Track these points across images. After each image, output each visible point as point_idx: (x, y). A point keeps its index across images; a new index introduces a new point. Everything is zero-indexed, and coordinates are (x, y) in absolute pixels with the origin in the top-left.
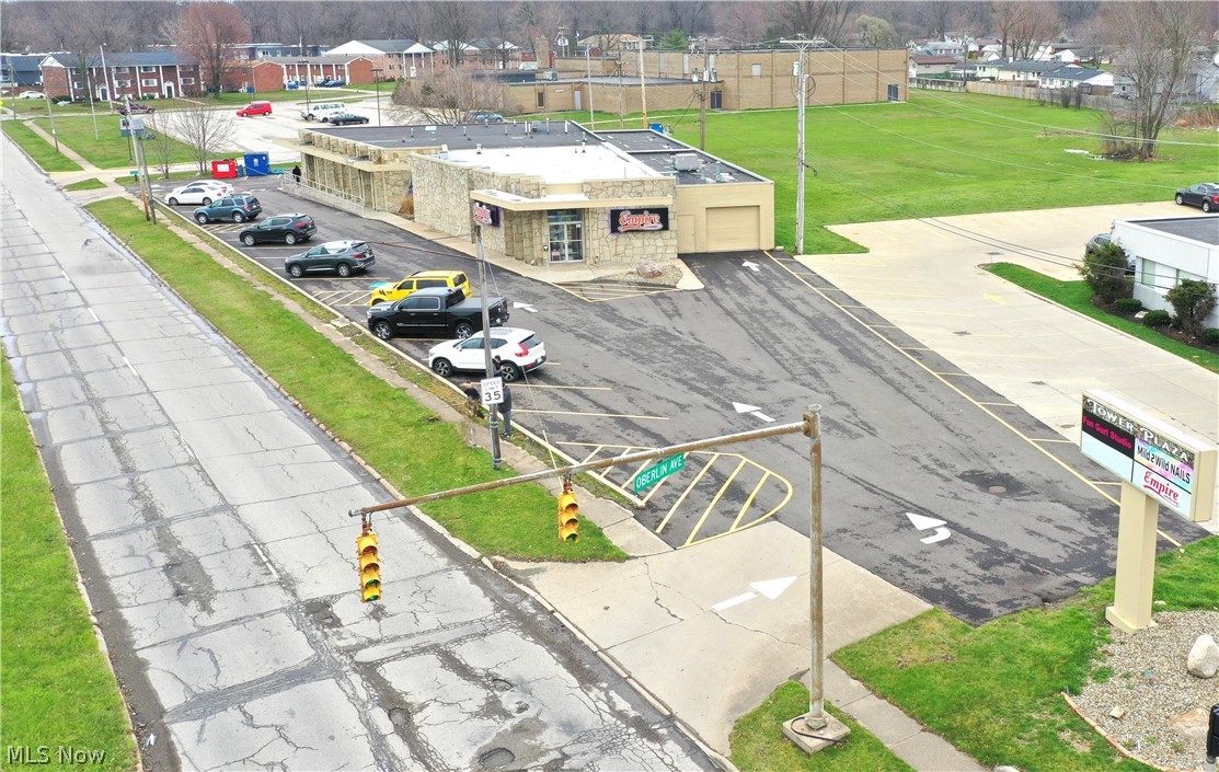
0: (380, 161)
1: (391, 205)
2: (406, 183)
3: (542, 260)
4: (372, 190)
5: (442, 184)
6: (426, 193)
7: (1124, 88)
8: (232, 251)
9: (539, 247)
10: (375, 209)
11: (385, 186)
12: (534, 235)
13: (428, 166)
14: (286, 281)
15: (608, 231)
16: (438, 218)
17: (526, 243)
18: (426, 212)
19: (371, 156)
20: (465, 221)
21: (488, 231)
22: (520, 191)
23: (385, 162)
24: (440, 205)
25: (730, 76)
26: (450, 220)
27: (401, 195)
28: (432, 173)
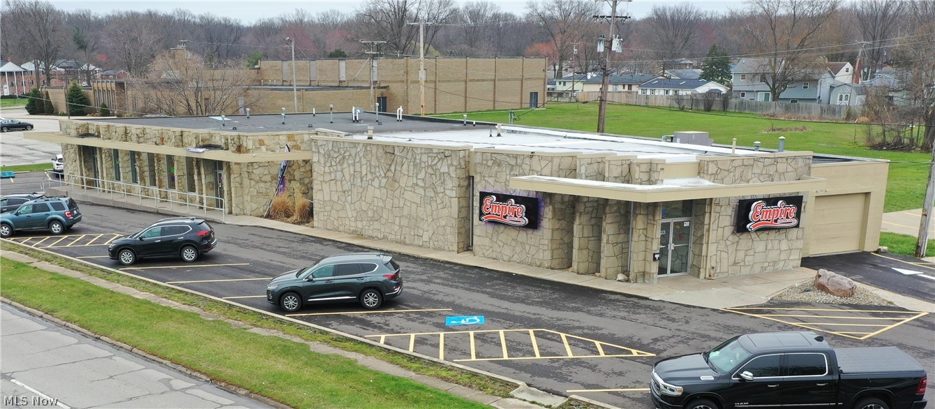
0: (239, 149)
1: (255, 206)
2: (273, 178)
3: (644, 274)
4: (225, 188)
5: (390, 174)
6: (346, 187)
7: (743, 95)
8: (110, 273)
9: (641, 256)
10: (230, 213)
11: (246, 182)
12: (635, 238)
13: (353, 151)
14: (285, 318)
15: (729, 230)
16: (373, 219)
17: (607, 250)
18: (342, 214)
19: (226, 144)
20: (443, 223)
21: (506, 235)
22: (601, 176)
23: (247, 151)
24: (381, 204)
25: (396, 82)
26: (404, 222)
27: (267, 194)
28: (364, 161)
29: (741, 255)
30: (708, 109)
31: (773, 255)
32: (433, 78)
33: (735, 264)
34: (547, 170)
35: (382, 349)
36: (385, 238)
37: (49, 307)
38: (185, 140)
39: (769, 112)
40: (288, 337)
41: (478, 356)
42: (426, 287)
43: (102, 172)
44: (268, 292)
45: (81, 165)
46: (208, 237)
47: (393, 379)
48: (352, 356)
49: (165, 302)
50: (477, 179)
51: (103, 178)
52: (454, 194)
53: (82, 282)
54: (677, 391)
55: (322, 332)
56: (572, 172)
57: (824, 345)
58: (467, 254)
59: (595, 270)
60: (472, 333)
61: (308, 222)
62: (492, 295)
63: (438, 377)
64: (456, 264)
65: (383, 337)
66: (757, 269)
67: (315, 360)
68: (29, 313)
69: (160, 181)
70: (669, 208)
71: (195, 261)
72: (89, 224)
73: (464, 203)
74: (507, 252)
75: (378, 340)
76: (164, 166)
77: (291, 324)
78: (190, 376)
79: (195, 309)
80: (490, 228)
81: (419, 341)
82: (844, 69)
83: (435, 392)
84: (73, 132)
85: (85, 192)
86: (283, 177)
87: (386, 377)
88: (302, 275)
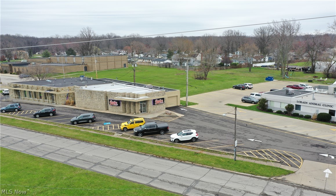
0: (57, 91)
1: (62, 102)
2: (65, 96)
3: (138, 113)
4: (55, 99)
5: (91, 96)
6: (82, 99)
7: (174, 63)
8: (35, 119)
9: (137, 110)
10: (56, 104)
11: (59, 97)
12: (136, 107)
13: (83, 92)
14: (75, 126)
15: (152, 105)
16: (88, 105)
17: (132, 109)
18: (82, 104)
19: (54, 90)
20: (102, 105)
21: (114, 107)
22: (129, 97)
23: (59, 91)
24: (90, 102)
25: (89, 63)
26: (95, 105)
27: (64, 100)
28: (86, 94)
29: (155, 108)
30: (166, 67)
31: (160, 108)
32: (98, 62)
33: (154, 110)
34: (120, 96)
35: (93, 129)
36: (91, 108)
37: (26, 127)
38: (44, 89)
39: (179, 68)
40: (76, 129)
41: (109, 129)
42: (100, 118)
43: (21, 95)
44: (71, 121)
45: (15, 94)
46: (55, 111)
47: (96, 134)
48: (88, 131)
49: (50, 125)
50: (108, 97)
51: (22, 97)
52: (104, 100)
53: (30, 122)
54: (137, 131)
55: (82, 128)
56: (125, 96)
57: (156, 124)
58: (108, 111)
59: (130, 113)
60: (108, 126)
61: (74, 105)
62: (112, 119)
63: (103, 133)
64: (105, 113)
65: (93, 128)
66: (158, 111)
67: (82, 132)
68: (21, 129)
69: (38, 97)
70: (141, 102)
71: (52, 116)
72: (24, 108)
73: (106, 101)
74: (115, 110)
75: (92, 128)
76: (38, 94)
77: (76, 127)
78: (60, 137)
79: (57, 125)
80: (111, 106)
81: (99, 128)
82: (199, 55)
83: (103, 135)
84: (13, 86)
85: (17, 100)
86: (67, 96)
87: (94, 134)
88: (77, 118)
